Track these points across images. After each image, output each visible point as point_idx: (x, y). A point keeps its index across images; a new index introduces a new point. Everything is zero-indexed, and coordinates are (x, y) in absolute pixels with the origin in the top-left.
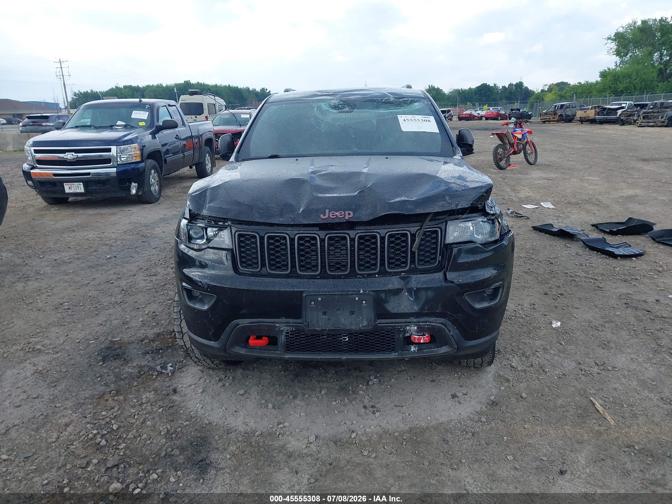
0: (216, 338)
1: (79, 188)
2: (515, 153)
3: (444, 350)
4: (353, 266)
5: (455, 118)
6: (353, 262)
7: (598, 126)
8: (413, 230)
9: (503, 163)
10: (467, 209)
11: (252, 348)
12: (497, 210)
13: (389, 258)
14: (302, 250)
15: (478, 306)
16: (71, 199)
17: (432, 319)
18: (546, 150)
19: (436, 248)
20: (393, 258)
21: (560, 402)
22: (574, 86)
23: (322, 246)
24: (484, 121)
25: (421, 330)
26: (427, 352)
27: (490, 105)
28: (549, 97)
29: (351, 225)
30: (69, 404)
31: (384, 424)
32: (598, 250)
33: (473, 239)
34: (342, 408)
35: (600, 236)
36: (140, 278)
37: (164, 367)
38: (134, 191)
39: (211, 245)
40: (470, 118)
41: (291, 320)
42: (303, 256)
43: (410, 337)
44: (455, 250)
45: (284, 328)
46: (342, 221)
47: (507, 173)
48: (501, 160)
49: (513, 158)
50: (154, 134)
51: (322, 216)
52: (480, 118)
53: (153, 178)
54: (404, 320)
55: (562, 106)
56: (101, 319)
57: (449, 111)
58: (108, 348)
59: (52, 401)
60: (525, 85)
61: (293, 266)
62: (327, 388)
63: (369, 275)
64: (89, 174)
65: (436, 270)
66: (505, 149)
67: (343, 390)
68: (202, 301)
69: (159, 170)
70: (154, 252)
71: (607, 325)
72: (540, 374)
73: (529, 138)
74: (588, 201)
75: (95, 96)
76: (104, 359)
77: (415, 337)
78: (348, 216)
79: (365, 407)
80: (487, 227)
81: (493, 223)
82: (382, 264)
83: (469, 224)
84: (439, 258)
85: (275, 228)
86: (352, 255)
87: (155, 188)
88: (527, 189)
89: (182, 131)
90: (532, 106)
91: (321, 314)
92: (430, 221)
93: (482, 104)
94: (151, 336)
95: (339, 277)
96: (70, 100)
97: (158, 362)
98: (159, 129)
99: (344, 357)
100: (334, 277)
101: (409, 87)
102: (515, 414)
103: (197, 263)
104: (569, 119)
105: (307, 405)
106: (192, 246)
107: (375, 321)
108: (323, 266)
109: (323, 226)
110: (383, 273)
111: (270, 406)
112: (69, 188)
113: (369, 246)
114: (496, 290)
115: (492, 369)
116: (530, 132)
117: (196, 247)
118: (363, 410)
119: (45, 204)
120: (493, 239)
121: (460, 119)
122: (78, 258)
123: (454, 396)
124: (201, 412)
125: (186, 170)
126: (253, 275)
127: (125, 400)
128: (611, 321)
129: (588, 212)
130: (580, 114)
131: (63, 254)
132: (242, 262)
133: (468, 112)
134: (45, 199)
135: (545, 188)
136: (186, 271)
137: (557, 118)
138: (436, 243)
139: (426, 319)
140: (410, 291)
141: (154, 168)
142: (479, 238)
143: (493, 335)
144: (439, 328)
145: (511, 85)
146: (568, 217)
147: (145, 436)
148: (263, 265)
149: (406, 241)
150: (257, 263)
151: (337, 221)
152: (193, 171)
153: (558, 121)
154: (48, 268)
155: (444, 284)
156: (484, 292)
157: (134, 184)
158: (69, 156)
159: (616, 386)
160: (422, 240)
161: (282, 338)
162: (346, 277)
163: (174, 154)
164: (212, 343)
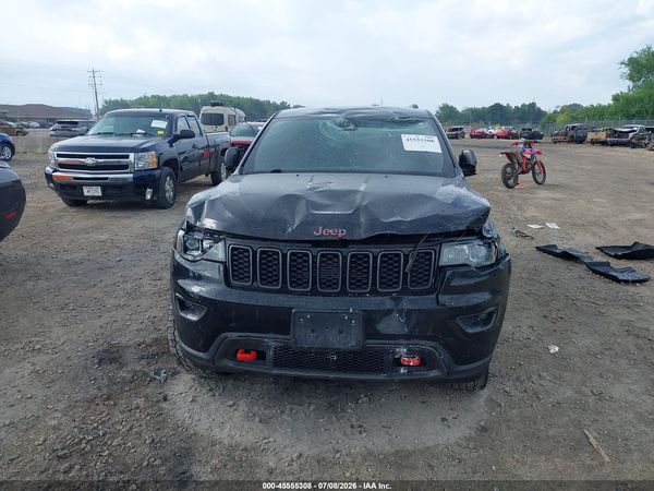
0: (205, 349)
1: (97, 192)
2: (523, 172)
3: (433, 373)
4: (344, 284)
5: (467, 136)
6: (344, 279)
7: (609, 148)
8: (406, 250)
9: (511, 182)
10: (462, 231)
11: (241, 361)
12: (494, 234)
13: (381, 278)
14: (294, 266)
15: (470, 331)
16: (89, 202)
17: (422, 342)
18: (554, 170)
19: (429, 270)
20: (384, 278)
21: (552, 432)
22: (587, 108)
23: (314, 262)
24: (495, 140)
25: (411, 353)
26: (417, 375)
27: (502, 124)
28: (560, 119)
29: (344, 243)
30: (61, 406)
31: (369, 445)
32: (601, 274)
33: (468, 263)
34: (329, 426)
35: (604, 259)
36: (146, 281)
37: (157, 373)
38: (149, 197)
39: (205, 257)
40: (482, 136)
41: (280, 336)
42: (294, 271)
43: (399, 359)
44: (448, 273)
45: (273, 344)
46: (334, 238)
47: (515, 192)
48: (509, 178)
49: (522, 177)
50: (171, 143)
51: (315, 233)
52: (492, 136)
53: (168, 186)
54: (393, 342)
55: (574, 127)
56: (102, 321)
57: (461, 129)
58: (105, 351)
59: (45, 402)
60: (538, 106)
61: (284, 282)
62: (315, 404)
63: (360, 295)
64: (107, 179)
65: (429, 292)
66: (513, 168)
67: (332, 407)
68: (193, 312)
69: (175, 178)
70: (162, 256)
71: (607, 353)
72: (533, 402)
73: (538, 157)
74: (594, 224)
75: (124, 104)
76: (100, 363)
77: (405, 359)
78: (341, 233)
79: (352, 427)
80: (483, 251)
81: (490, 247)
82: (374, 284)
83: (465, 247)
84: (432, 280)
85: (269, 243)
86: (344, 272)
87: (170, 194)
88: (533, 209)
89: (199, 141)
90: (543, 127)
91: (309, 331)
92: (425, 242)
93: (494, 123)
94: (148, 341)
95: (330, 295)
96: (100, 107)
97: (152, 368)
98: (177, 138)
99: (332, 376)
100: (324, 295)
101: (416, 107)
102: (504, 442)
103: (191, 274)
104: (581, 141)
105: (294, 421)
106: (186, 256)
107: (364, 341)
108: (314, 283)
109: (317, 243)
110: (374, 292)
111: (257, 419)
112: (87, 192)
113: (361, 265)
114: (491, 314)
115: (485, 392)
116: (539, 153)
117: (190, 258)
118: (349, 429)
119: (65, 205)
120: (489, 263)
121: (472, 137)
122: (89, 260)
123: (443, 420)
124: (188, 422)
125: (202, 178)
126: (243, 288)
127: (115, 405)
128: (610, 349)
129: (594, 234)
130: (591, 136)
131: (76, 255)
132: (234, 276)
133: (481, 130)
134: (65, 201)
135: (551, 208)
136: (180, 282)
137: (568, 139)
138: (430, 265)
139: (416, 341)
140: (400, 312)
141: (169, 174)
142: (474, 261)
143: (486, 360)
144: (430, 352)
145: (523, 105)
146: (573, 239)
147: (129, 444)
148: (254, 279)
149: (399, 262)
150: (249, 277)
151: (330, 238)
152: (209, 179)
153: (569, 142)
154: (59, 268)
155: (435, 306)
156: (478, 316)
157: (149, 190)
158: (89, 161)
159: (611, 418)
160: (416, 261)
161: (270, 354)
162: (337, 295)
163: (191, 162)
164: (201, 354)
